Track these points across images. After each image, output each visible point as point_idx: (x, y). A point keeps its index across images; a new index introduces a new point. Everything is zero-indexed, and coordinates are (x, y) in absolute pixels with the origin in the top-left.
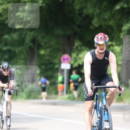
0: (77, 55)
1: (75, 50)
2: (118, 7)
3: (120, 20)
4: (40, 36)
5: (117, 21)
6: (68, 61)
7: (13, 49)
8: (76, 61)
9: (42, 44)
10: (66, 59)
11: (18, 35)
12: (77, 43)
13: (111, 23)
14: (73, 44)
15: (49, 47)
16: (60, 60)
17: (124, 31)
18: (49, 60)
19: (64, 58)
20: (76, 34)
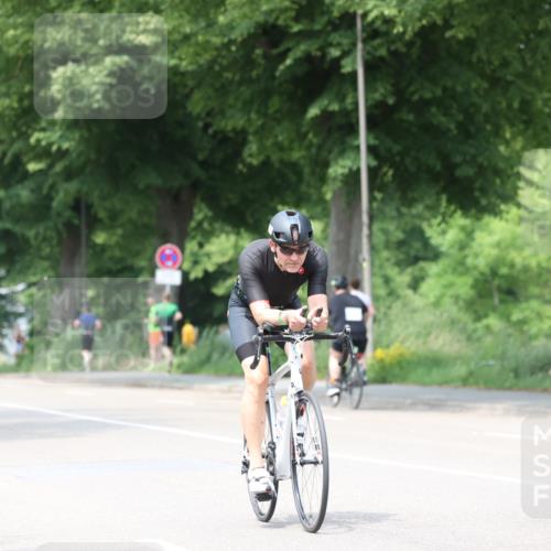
0: (201, 245)
1: (193, 234)
2: (313, 111)
3: (320, 147)
4: (96, 193)
5: (314, 150)
6: (175, 263)
7: (17, 229)
8: (196, 263)
9: (102, 214)
10: (169, 258)
11: (33, 191)
12: (201, 213)
13: (296, 155)
14: (191, 216)
16: (152, 259)
17: (335, 179)
18: (121, 260)
19: (163, 252)
20: (195, 186)
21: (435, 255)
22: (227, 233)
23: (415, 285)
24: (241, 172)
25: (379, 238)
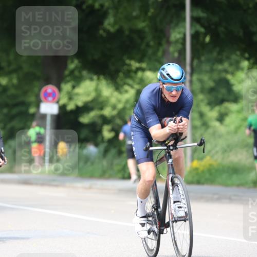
0: (74, 87)
1: (68, 79)
6: (54, 99)
8: (70, 99)
10: (50, 95)
13: (141, 25)
15: (15, 71)
16: (38, 96)
19: (46, 91)
21: (236, 98)
22: (91, 79)
23: (221, 118)
24: (101, 36)
25: (197, 86)
